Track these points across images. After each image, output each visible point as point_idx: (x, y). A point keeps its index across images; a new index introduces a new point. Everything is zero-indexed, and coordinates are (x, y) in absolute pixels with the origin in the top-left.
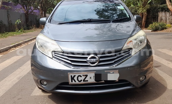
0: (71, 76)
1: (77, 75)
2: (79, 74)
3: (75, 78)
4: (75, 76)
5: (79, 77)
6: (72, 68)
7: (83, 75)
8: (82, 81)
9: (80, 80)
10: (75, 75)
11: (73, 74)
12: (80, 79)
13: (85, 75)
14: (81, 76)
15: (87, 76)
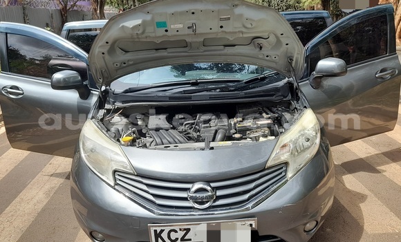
0: (155, 231)
1: (167, 229)
2: (172, 228)
3: (164, 235)
4: (162, 231)
5: (172, 233)
6: (156, 214)
7: (180, 230)
8: (179, 239)
9: (173, 238)
10: (162, 228)
11: (159, 226)
12: (173, 235)
13: (185, 229)
14: (176, 231)
15: (188, 230)
